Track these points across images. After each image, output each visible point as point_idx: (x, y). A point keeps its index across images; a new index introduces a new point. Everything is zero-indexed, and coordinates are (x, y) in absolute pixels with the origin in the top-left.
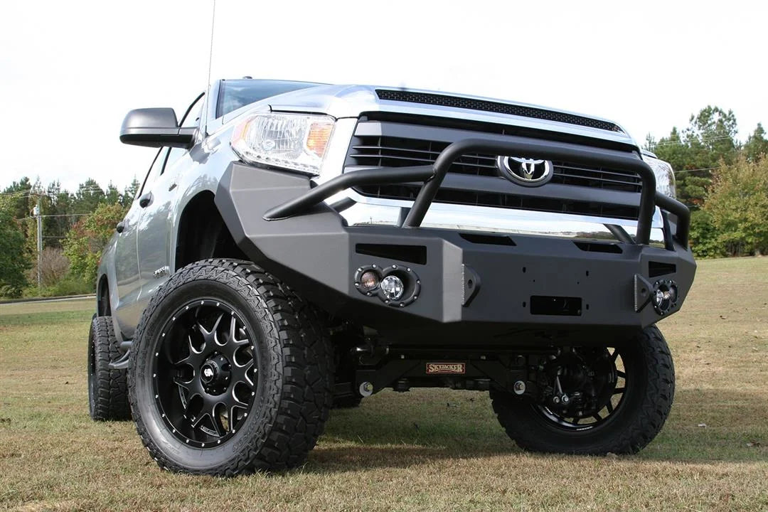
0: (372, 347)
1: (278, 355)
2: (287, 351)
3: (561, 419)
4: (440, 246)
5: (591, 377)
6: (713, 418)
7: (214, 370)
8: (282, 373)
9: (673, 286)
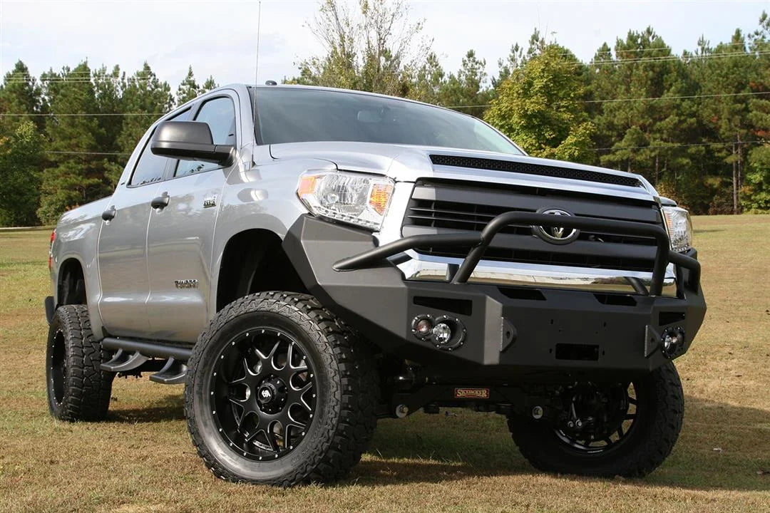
0: (414, 376)
1: (337, 384)
2: (345, 381)
3: (574, 441)
4: (484, 301)
5: (603, 403)
6: (731, 441)
7: (271, 391)
8: (340, 399)
9: (681, 333)
